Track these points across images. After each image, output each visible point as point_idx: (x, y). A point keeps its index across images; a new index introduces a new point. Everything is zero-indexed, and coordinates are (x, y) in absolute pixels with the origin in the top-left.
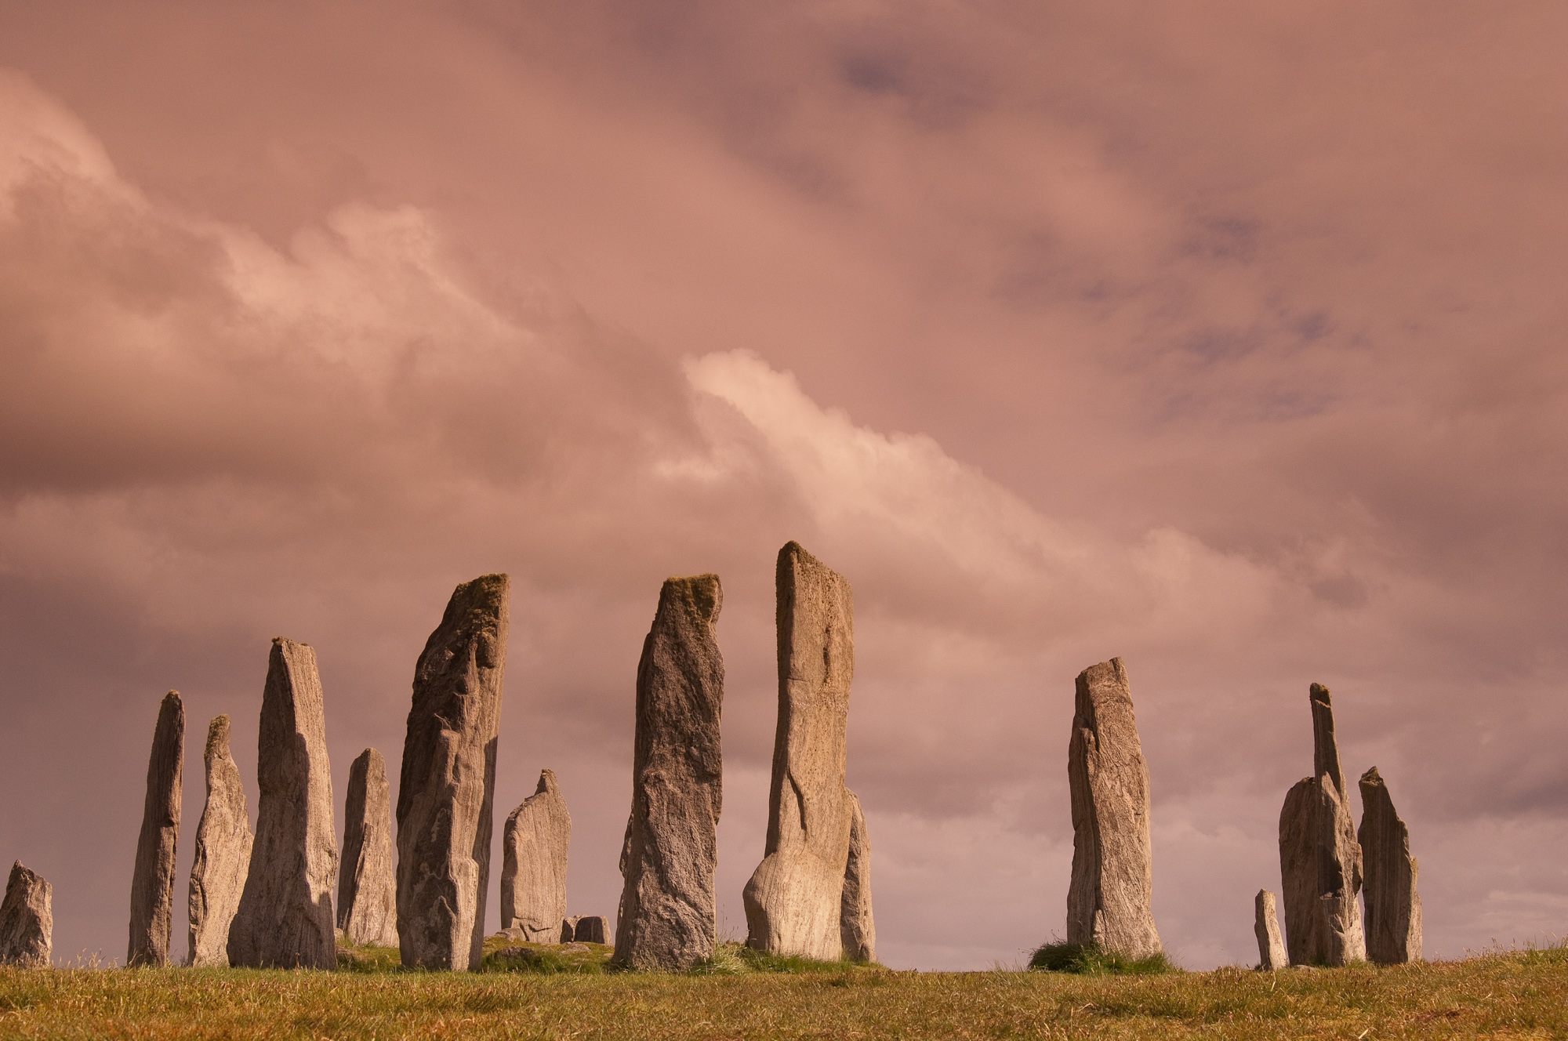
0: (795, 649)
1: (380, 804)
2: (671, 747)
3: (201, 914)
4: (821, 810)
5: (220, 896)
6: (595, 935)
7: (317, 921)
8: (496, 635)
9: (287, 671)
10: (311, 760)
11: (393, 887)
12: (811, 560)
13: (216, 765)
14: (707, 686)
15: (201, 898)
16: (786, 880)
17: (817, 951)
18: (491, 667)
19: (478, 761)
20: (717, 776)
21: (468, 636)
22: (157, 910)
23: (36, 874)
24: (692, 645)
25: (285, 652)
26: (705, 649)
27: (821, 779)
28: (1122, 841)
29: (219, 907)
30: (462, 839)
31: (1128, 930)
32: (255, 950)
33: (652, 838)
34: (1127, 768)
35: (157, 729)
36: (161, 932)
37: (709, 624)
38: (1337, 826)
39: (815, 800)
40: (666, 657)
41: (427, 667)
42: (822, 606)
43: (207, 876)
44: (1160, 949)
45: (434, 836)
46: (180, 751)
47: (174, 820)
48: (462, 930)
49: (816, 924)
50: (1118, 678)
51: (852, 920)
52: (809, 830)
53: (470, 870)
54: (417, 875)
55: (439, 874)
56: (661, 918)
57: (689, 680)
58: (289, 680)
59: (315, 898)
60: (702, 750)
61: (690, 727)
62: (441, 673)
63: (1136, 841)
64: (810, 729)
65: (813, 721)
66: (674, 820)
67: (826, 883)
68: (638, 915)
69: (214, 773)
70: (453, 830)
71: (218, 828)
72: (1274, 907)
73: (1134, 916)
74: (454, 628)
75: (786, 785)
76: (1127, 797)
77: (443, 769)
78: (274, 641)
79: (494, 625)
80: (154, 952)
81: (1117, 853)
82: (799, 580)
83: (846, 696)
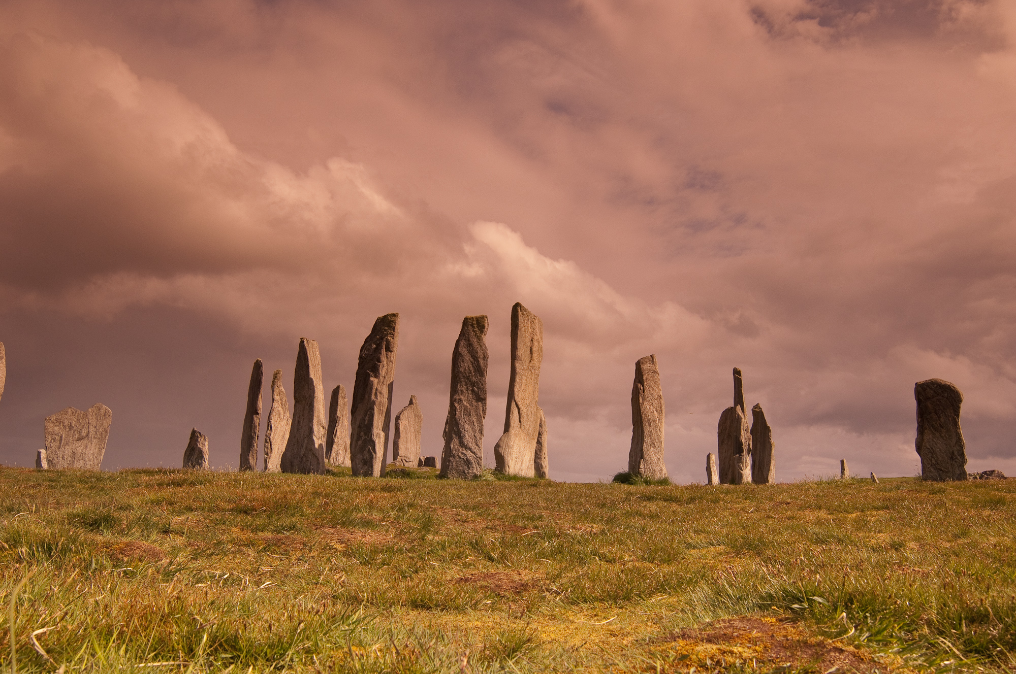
0: (518, 347)
1: (344, 408)
2: (466, 387)
3: (269, 451)
4: (527, 415)
5: (277, 444)
6: (432, 464)
7: (317, 455)
8: (393, 338)
9: (306, 352)
10: (316, 389)
11: (349, 442)
12: (526, 310)
13: (276, 390)
14: (481, 362)
15: (269, 445)
16: (512, 444)
17: (523, 474)
18: (391, 352)
19: (385, 391)
20: (485, 399)
21: (382, 339)
22: (251, 449)
23: (202, 433)
24: (476, 344)
25: (306, 344)
26: (481, 346)
27: (528, 402)
28: (652, 431)
29: (277, 449)
30: (378, 423)
31: (654, 468)
32: (292, 466)
33: (457, 424)
34: (656, 401)
35: (252, 374)
36: (254, 458)
37: (483, 336)
38: (742, 427)
39: (525, 411)
40: (465, 349)
41: (364, 351)
42: (530, 330)
43: (272, 436)
44: (667, 475)
45: (367, 421)
46: (262, 384)
47: (259, 412)
48: (377, 460)
49: (524, 462)
50: (653, 363)
51: (539, 461)
52: (522, 423)
53: (381, 436)
54: (359, 437)
55: (368, 437)
56: (460, 458)
57: (474, 359)
58: (307, 355)
59: (317, 446)
60: (479, 388)
61: (474, 379)
62: (371, 354)
63: (658, 431)
64: (524, 381)
65: (525, 378)
66: (467, 417)
67: (528, 445)
68: (451, 456)
69: (275, 394)
70: (374, 419)
71: (277, 416)
72: (714, 460)
73: (657, 462)
74: (376, 335)
75: (513, 404)
76: (655, 412)
77: (371, 394)
78: (301, 339)
79: (393, 334)
80: (250, 466)
81: (650, 436)
82: (520, 319)
83: (539, 368)
